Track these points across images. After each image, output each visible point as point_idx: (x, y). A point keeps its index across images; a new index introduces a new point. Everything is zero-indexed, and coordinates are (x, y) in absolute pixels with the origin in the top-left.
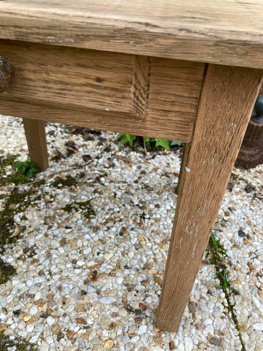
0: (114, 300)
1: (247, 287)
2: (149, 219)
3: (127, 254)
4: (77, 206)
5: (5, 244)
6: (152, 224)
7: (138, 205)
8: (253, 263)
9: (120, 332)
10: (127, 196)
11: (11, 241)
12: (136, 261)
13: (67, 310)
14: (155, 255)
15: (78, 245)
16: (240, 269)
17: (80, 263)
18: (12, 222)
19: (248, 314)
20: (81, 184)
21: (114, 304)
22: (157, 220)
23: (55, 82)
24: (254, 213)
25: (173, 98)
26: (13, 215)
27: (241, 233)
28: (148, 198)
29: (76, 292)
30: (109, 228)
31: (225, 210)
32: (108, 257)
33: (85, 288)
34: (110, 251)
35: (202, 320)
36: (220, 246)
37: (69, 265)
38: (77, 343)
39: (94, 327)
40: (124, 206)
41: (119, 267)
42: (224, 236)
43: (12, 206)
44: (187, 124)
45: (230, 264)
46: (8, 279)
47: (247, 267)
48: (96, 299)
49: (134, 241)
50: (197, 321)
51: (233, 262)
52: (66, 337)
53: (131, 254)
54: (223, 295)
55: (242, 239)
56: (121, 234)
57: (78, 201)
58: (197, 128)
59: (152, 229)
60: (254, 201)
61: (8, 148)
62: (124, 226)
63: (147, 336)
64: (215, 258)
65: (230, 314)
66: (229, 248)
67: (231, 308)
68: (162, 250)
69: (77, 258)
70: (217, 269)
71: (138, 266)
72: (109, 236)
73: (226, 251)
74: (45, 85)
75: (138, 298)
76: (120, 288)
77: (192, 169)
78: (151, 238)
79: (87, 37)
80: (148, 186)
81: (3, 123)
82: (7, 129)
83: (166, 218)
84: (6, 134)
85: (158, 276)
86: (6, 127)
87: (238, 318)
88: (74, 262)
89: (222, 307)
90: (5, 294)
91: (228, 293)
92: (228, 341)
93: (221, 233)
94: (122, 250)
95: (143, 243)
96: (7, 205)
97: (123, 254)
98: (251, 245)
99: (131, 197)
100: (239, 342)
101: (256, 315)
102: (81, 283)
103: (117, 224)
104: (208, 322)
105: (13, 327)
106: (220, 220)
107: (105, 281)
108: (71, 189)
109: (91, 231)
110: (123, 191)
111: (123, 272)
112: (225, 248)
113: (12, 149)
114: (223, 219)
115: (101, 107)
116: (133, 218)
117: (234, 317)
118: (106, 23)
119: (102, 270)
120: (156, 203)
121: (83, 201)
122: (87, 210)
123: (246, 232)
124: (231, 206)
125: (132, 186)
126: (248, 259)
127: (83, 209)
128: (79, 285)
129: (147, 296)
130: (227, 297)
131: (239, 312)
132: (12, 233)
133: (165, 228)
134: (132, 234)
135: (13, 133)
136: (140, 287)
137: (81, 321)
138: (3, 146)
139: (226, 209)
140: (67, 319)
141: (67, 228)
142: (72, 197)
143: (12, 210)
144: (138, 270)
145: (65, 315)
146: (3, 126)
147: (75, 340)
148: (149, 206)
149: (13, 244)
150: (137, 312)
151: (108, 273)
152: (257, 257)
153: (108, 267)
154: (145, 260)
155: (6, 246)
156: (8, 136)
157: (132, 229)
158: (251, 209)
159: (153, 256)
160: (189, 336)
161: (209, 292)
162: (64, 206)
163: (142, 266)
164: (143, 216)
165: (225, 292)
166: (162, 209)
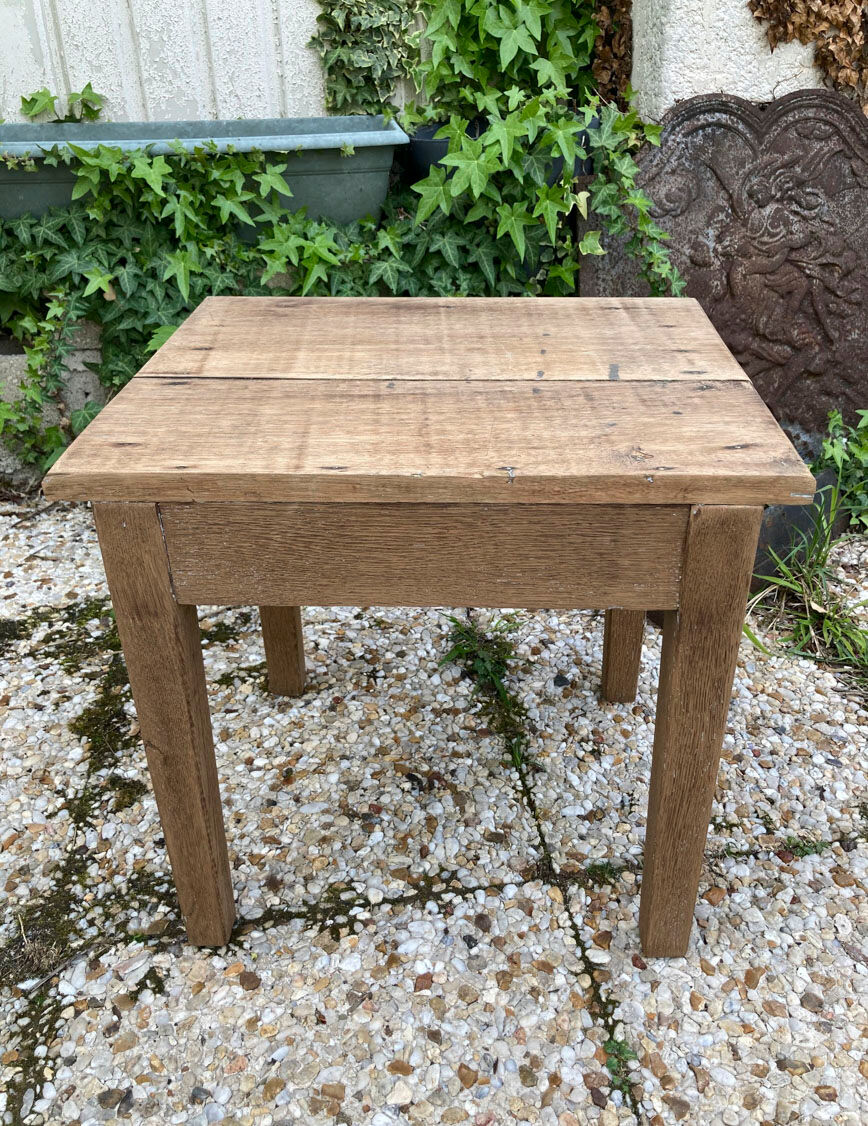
0: (326, 806)
1: (560, 759)
2: (385, 677)
3: (344, 738)
4: (243, 674)
5: (117, 750)
6: (390, 686)
7: (362, 657)
8: (576, 724)
9: (337, 846)
10: (341, 644)
11: (126, 745)
12: (361, 746)
13: (245, 830)
14: (395, 732)
15: (252, 736)
16: (551, 735)
17: (258, 762)
18: (122, 716)
19: (555, 796)
20: (245, 635)
21: (326, 812)
22: (401, 678)
24: (590, 644)
26: (123, 704)
27: (560, 680)
28: (382, 641)
29: (258, 804)
30: (308, 703)
31: (533, 645)
32: (308, 747)
33: (273, 796)
34: (312, 737)
35: (476, 815)
36: (516, 704)
37: (240, 768)
38: (267, 868)
39: (294, 845)
40: (335, 662)
41: (331, 759)
42: (526, 688)
43: (115, 690)
45: (534, 730)
46: (135, 800)
47: (565, 731)
48: (294, 809)
49: (357, 716)
50: (466, 816)
51: (538, 725)
52: (248, 863)
53: (352, 737)
54: (516, 776)
55: (560, 689)
56: (332, 708)
57: (243, 666)
59: (390, 692)
60: (594, 623)
61: (83, 586)
62: (336, 695)
63: (382, 844)
64: (507, 724)
65: (525, 800)
66: (534, 705)
67: (527, 791)
68: (408, 724)
69: (253, 755)
70: (509, 739)
71: (365, 753)
72: (310, 714)
73: (527, 710)
75: (366, 798)
76: (334, 788)
78: (387, 708)
80: (383, 622)
81: (61, 537)
82: (73, 547)
83: (418, 670)
84: (73, 560)
85: (402, 762)
86: (69, 545)
87: (537, 803)
88: (249, 762)
89: (511, 793)
90: (134, 821)
91: (525, 771)
92: (517, 834)
93: (522, 684)
94: (336, 732)
95: (374, 717)
96: (106, 689)
97: (337, 739)
98: (577, 696)
99: (350, 645)
100: (536, 833)
101: (569, 796)
102: (264, 790)
103: (324, 694)
104: (487, 814)
105: (157, 860)
106: (521, 663)
107: (306, 782)
108: (227, 646)
109: (275, 710)
110: (332, 637)
111: (338, 764)
112: (526, 706)
113: (93, 586)
114: (528, 660)
116: (354, 681)
117: (531, 804)
119: (300, 766)
120: (398, 649)
121: (253, 664)
122: (263, 678)
123: (569, 676)
124: (545, 636)
125: (350, 625)
126: (567, 718)
127: (255, 678)
128: (261, 793)
129: (382, 793)
130: (522, 778)
131: (540, 796)
132: (125, 733)
133: (415, 689)
134: (352, 705)
135: (87, 555)
136: (369, 782)
137: (272, 841)
138: (73, 582)
139: (535, 643)
140: (246, 841)
141: (228, 711)
142: (230, 660)
143: (118, 697)
144: (365, 759)
145: (242, 837)
146: (63, 544)
147: (264, 865)
148: (384, 655)
149: (132, 749)
150: (365, 817)
151: (312, 769)
152: (584, 715)
153: (311, 760)
154: (377, 742)
155: (119, 754)
156: (79, 563)
157: (353, 698)
158: (584, 638)
159: (393, 735)
160: (453, 837)
161: (491, 774)
162: (218, 677)
163: (373, 751)
164: (373, 675)
165: (520, 771)
166: (410, 657)
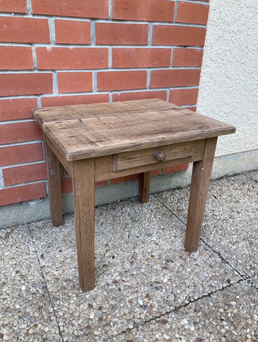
23: (173, 153)
25: (199, 148)
44: (203, 154)
58: (205, 154)
74: (170, 155)
77: (204, 168)
79: (190, 138)
115: (184, 157)
118: (195, 134)
